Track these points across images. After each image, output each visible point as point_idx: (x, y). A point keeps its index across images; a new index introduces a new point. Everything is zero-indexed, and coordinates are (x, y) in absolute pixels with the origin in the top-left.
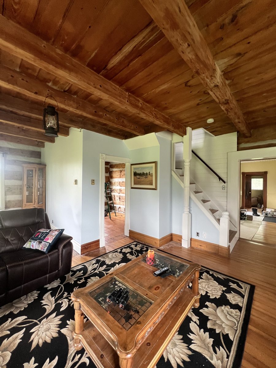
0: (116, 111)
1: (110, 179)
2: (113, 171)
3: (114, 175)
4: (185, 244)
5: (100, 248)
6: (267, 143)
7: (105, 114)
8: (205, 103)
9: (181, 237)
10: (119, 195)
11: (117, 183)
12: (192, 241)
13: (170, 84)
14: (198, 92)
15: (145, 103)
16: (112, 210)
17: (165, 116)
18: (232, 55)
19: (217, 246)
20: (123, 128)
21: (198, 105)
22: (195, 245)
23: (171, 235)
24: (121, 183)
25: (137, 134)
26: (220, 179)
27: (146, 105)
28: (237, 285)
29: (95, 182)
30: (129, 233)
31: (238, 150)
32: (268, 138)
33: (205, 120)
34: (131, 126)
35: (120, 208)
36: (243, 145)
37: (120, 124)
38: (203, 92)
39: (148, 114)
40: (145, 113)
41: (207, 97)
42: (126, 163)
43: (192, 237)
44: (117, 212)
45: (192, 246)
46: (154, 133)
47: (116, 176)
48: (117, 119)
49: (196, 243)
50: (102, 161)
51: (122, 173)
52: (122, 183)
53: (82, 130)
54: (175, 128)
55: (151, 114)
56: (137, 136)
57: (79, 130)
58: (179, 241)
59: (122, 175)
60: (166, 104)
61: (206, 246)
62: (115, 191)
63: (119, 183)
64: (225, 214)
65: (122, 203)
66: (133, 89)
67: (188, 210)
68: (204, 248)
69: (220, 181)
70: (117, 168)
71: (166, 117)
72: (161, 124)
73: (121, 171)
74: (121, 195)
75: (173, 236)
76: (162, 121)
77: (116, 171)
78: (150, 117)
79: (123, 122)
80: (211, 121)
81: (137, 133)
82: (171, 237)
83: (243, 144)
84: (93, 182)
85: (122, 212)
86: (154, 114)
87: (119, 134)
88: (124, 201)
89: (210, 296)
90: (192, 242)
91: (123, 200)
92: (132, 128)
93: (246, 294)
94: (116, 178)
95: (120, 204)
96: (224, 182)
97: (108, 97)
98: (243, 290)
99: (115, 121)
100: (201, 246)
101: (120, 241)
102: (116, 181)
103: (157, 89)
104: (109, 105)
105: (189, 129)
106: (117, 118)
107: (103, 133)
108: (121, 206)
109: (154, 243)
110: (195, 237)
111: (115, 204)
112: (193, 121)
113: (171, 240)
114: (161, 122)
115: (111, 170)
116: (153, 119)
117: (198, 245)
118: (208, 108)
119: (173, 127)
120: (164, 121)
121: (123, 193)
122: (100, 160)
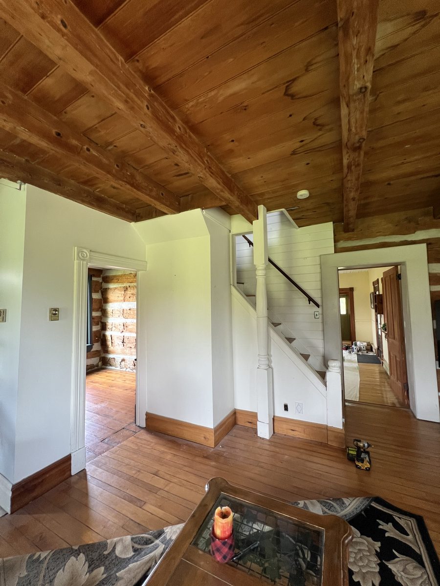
0: (115, 146)
1: (104, 305)
2: (109, 288)
3: (111, 296)
4: (264, 431)
5: (71, 476)
6: (378, 242)
7: (85, 147)
8: (308, 151)
9: (254, 415)
10: (122, 335)
11: (118, 312)
12: (275, 421)
13: (254, 78)
14: (304, 119)
15: (188, 131)
16: (107, 365)
17: (226, 173)
18: (408, 15)
19: (324, 429)
20: (132, 191)
21: (294, 153)
22: (282, 430)
23: (235, 413)
24: (125, 312)
25: (165, 211)
26: (310, 299)
27: (190, 136)
28: (394, 525)
29: (61, 314)
30: (146, 419)
31: (336, 252)
32: (378, 234)
33: (294, 192)
34: (151, 190)
35: (123, 360)
36: (342, 244)
37: (125, 179)
38: (313, 120)
39: (196, 158)
40: (189, 153)
41: (316, 136)
42: (139, 270)
43: (276, 415)
44: (118, 368)
45: (276, 432)
46: (199, 210)
47: (116, 299)
48: (117, 166)
49: (285, 426)
50: (79, 264)
51: (129, 292)
52: (129, 312)
53: (25, 186)
54: (242, 202)
55: (200, 159)
56: (164, 214)
57: (16, 185)
58: (249, 425)
59: (127, 297)
60: (233, 141)
61: (304, 431)
62: (114, 328)
63: (122, 312)
64: (333, 364)
65: (128, 351)
66: (163, 79)
67: (267, 362)
68: (299, 434)
69: (309, 303)
70: (117, 282)
71: (226, 175)
72: (218, 189)
73: (126, 289)
74: (127, 334)
75: (238, 416)
76: (220, 181)
77: (116, 288)
78: (199, 165)
79: (132, 176)
80: (304, 194)
81: (162, 206)
82: (234, 417)
83: (342, 241)
84: (55, 314)
85: (128, 370)
86: (206, 162)
87: (123, 209)
88: (133, 347)
89: (359, 582)
90: (275, 424)
91: (130, 346)
92: (154, 194)
93: (422, 550)
94: (115, 301)
95: (124, 353)
96: (318, 306)
97: (91, 73)
98: (410, 537)
99: (114, 171)
100: (293, 430)
101: (125, 443)
102: (116, 308)
103: (221, 92)
104: (96, 121)
105: (261, 209)
106: (119, 165)
107: (83, 201)
108: (125, 357)
109: (203, 438)
110: (280, 413)
111: (113, 353)
112: (274, 192)
113: (235, 423)
114: (219, 184)
115: (105, 285)
116: (204, 171)
117: (287, 429)
118: (308, 164)
119: (239, 198)
120: (224, 183)
121: (130, 332)
122: (76, 262)
